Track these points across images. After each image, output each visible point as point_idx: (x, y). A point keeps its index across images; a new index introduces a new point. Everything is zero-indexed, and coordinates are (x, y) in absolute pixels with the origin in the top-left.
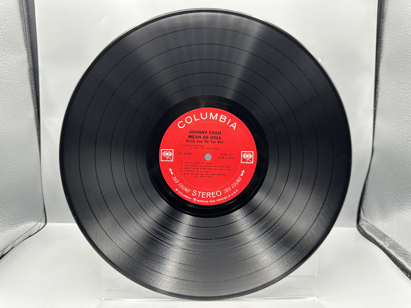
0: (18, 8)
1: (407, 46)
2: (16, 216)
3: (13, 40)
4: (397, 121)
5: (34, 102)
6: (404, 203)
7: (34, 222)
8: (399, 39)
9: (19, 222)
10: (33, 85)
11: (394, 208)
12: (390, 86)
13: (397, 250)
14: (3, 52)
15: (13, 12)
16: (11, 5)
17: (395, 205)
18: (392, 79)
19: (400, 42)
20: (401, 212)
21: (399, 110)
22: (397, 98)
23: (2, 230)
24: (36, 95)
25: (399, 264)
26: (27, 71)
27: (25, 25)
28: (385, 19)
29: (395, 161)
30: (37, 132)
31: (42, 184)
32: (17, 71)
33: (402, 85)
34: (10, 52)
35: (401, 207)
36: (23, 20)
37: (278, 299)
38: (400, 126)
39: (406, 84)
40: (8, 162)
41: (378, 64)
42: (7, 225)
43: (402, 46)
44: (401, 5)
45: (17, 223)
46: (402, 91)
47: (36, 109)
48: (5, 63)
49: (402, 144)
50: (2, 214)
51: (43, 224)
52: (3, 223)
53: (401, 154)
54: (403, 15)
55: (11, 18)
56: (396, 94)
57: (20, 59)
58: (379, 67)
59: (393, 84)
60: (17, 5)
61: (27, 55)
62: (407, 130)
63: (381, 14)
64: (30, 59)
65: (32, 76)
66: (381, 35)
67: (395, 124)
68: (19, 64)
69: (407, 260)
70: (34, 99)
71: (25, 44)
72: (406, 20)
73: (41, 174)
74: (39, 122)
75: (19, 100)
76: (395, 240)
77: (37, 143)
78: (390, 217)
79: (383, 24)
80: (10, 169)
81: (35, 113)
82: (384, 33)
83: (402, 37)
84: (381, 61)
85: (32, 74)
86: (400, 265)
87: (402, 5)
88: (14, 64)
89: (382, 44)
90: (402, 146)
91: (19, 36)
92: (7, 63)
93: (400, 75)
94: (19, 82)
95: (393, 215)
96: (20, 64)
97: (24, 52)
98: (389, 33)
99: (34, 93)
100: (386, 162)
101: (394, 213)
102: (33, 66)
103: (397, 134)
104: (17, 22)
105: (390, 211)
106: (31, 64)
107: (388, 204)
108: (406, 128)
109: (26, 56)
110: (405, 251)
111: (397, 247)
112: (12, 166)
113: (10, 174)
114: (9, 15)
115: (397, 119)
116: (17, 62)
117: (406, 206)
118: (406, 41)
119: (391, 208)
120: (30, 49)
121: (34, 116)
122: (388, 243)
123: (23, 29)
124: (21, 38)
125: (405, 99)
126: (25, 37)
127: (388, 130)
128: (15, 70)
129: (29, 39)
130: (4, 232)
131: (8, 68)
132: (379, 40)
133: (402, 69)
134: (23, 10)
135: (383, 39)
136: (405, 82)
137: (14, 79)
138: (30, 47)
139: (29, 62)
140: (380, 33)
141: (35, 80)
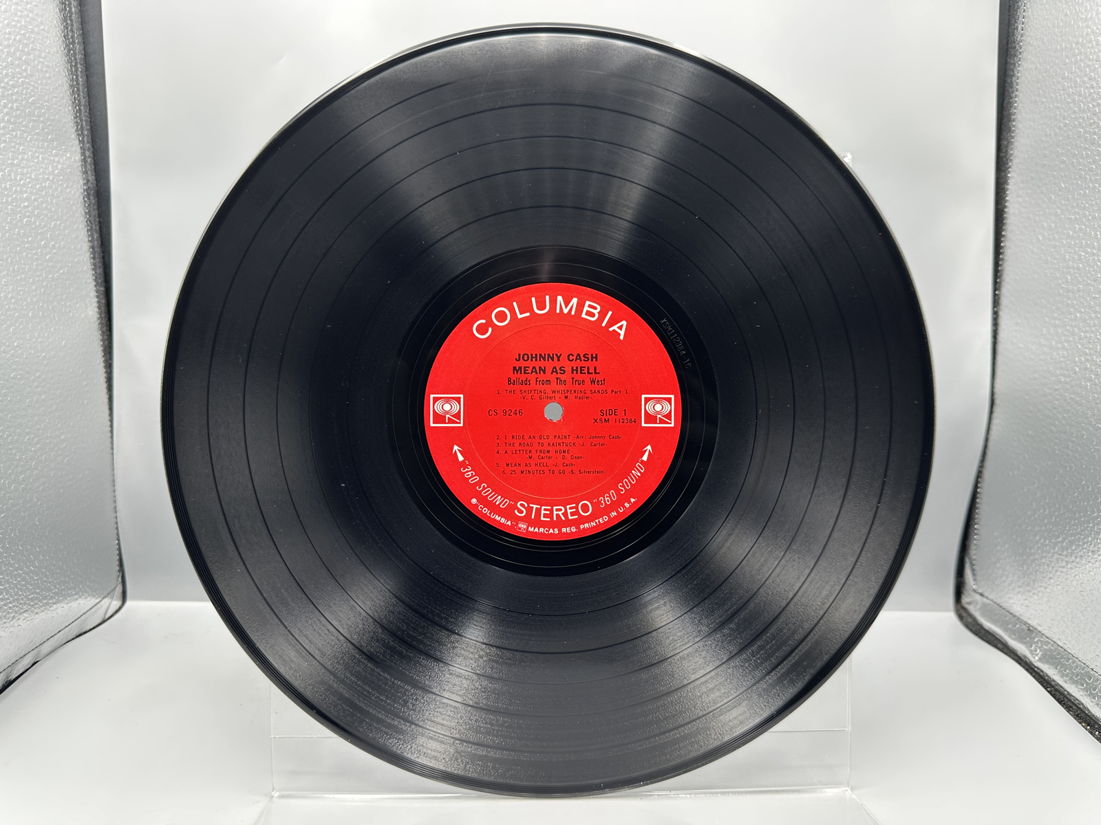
0: (58, 31)
1: (1080, 124)
2: (46, 576)
3: (45, 113)
4: (1057, 322)
5: (96, 278)
6: (1079, 538)
7: (94, 597)
8: (1058, 108)
9: (54, 593)
10: (95, 234)
11: (1054, 553)
12: (1037, 230)
13: (1063, 666)
14: (19, 144)
15: (46, 42)
16: (42, 23)
17: (1056, 544)
18: (1041, 213)
19: (1060, 115)
20: (1073, 562)
21: (1061, 292)
22: (1055, 261)
23: (9, 613)
24: (102, 260)
25: (1069, 703)
26: (79, 197)
27: (77, 76)
28: (1020, 58)
29: (1053, 428)
30: (103, 356)
31: (115, 497)
32: (53, 195)
33: (1067, 226)
34: (38, 145)
35: (1073, 548)
36: (71, 63)
37: (746, 792)
38: (1065, 335)
39: (1078, 224)
40: (28, 433)
41: (1003, 174)
42: (22, 599)
43: (1066, 125)
44: (1061, 19)
45: (49, 595)
46: (1067, 242)
47: (101, 296)
48: (22, 174)
49: (1071, 381)
50: (10, 570)
51: (116, 604)
52: (11, 595)
53: (1069, 408)
54: (1066, 45)
55: (40, 56)
56: (1052, 250)
57: (62, 164)
58: (1006, 183)
59: (1045, 224)
60: (57, 25)
61: (79, 155)
62: (1082, 344)
63: (1010, 45)
64: (89, 167)
65: (94, 210)
66: (1011, 100)
67: (1052, 330)
68: (59, 176)
69: (1090, 692)
70: (98, 271)
71: (77, 126)
72: (1074, 55)
73: (113, 470)
74: (108, 332)
75: (58, 272)
76: (1059, 639)
77: (104, 386)
78: (1044, 578)
79: (1014, 71)
80: (32, 451)
81: (99, 308)
82: (1017, 93)
83: (1065, 100)
84: (1013, 167)
85: (94, 204)
86: (1074, 707)
87: (1063, 18)
88: (46, 177)
89: (1014, 123)
90: (1072, 387)
91: (60, 106)
92: (28, 173)
93: (1063, 202)
94: (60, 225)
95: (1050, 573)
96: (61, 178)
97: (72, 146)
98: (1031, 91)
99: (97, 255)
100: (1030, 432)
101: (1053, 567)
102: (97, 185)
103: (1058, 357)
104: (56, 68)
105: (1044, 561)
106: (92, 178)
107: (1037, 542)
108: (1081, 339)
109: (78, 157)
110: (1085, 667)
111: (1065, 658)
112: (37, 444)
113: (32, 464)
114: (35, 49)
115: (1056, 315)
116: (54, 172)
117: (1085, 546)
118: (1075, 112)
119: (1044, 554)
120: (87, 139)
121: (97, 316)
122: (1039, 647)
123: (72, 86)
124: (66, 110)
125: (1077, 263)
126: (75, 107)
127: (1034, 347)
128: (48, 192)
129: (86, 114)
130: (14, 617)
131: (31, 188)
132: (1005, 113)
133: (1066, 186)
134: (72, 37)
135: (1015, 109)
136: (1076, 219)
137: (47, 215)
138: (88, 136)
139: (86, 172)
140: (1006, 94)
141: (100, 222)
